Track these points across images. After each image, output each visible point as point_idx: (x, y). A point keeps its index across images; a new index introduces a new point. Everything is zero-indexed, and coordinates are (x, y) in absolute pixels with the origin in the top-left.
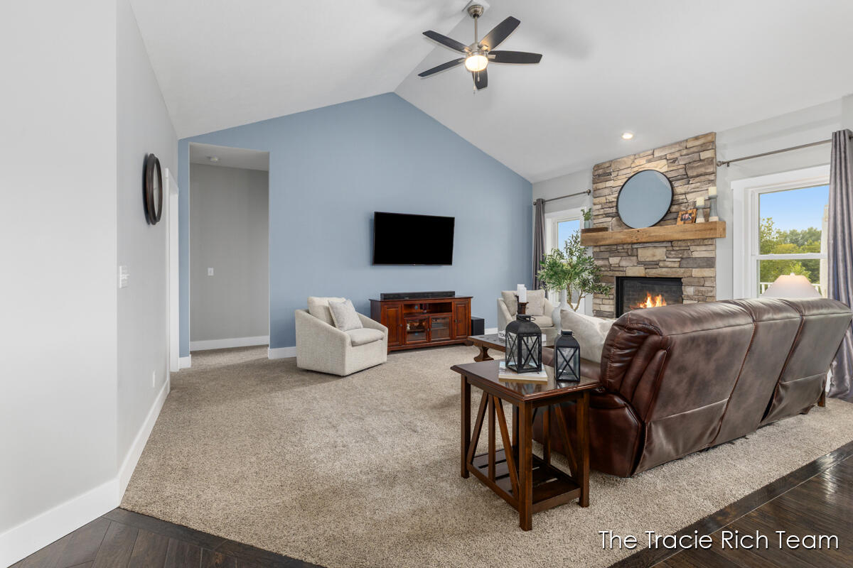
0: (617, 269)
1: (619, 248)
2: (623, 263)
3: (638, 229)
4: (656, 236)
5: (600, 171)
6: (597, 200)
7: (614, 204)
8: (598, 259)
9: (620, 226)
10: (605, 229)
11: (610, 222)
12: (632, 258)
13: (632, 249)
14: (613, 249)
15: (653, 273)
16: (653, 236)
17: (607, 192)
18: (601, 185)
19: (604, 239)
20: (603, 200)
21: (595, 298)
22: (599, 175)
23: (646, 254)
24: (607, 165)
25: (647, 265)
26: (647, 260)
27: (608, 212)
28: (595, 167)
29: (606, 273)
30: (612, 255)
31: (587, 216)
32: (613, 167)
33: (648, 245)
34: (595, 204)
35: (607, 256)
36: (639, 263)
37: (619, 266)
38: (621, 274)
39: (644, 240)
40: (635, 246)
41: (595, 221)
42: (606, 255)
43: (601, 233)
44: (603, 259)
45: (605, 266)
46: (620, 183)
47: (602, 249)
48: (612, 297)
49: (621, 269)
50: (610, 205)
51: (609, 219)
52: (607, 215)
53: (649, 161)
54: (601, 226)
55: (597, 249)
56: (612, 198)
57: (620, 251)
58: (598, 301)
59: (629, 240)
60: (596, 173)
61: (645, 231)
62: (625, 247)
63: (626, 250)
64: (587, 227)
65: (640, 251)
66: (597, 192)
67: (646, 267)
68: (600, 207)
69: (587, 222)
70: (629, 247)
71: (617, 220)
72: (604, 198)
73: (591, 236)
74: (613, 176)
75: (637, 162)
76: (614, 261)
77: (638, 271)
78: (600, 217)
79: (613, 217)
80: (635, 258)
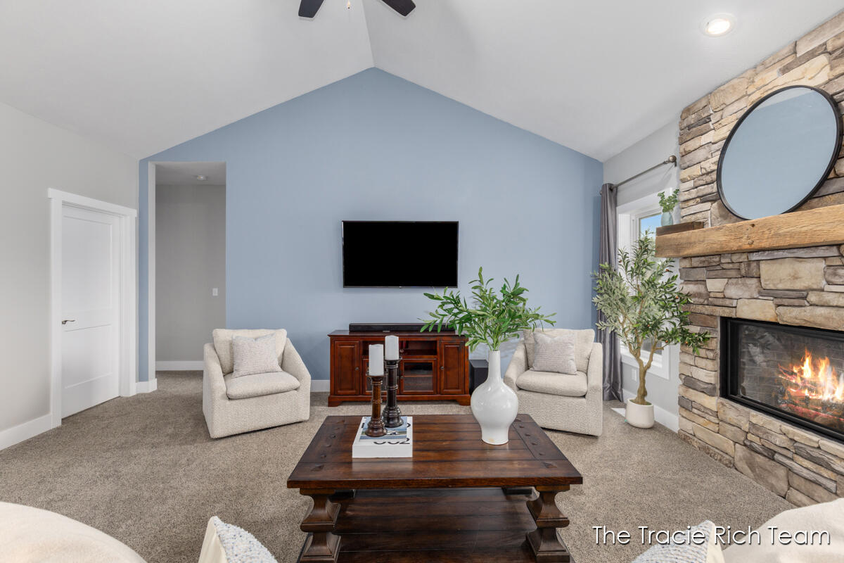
0: (720, 302)
1: (723, 261)
2: (732, 292)
3: (753, 221)
4: (792, 235)
5: (692, 119)
6: (685, 174)
7: (714, 176)
8: (688, 281)
9: (724, 217)
10: (700, 225)
11: (708, 211)
12: (749, 281)
13: (749, 263)
14: (713, 262)
15: (792, 315)
16: (785, 235)
17: (701, 154)
18: (691, 145)
19: (691, 244)
20: (696, 171)
21: (683, 352)
22: (690, 127)
23: (777, 274)
24: (704, 103)
25: (780, 297)
26: (780, 286)
27: (705, 192)
28: (683, 112)
29: (700, 309)
30: (712, 273)
31: (667, 205)
32: (714, 104)
33: (780, 254)
34: (683, 181)
35: (703, 277)
36: (765, 293)
37: (724, 297)
38: (726, 313)
39: (765, 244)
40: (755, 257)
41: (684, 212)
42: (701, 274)
43: (686, 234)
44: (697, 282)
45: (699, 295)
46: (725, 132)
47: (695, 262)
48: (711, 355)
49: (727, 302)
50: (708, 179)
51: (708, 205)
52: (704, 199)
53: (785, 70)
54: (693, 218)
55: (686, 263)
56: (710, 165)
57: (725, 266)
58: (688, 359)
59: (734, 245)
60: (685, 124)
61: (767, 225)
62: (735, 258)
63: (736, 266)
64: (667, 224)
65: (763, 266)
66: (686, 158)
67: (776, 300)
68: (690, 184)
69: (667, 214)
70: (744, 258)
71: (719, 207)
72: (698, 167)
73: (670, 239)
74: (713, 121)
75: (758, 81)
76: (715, 285)
77: (762, 310)
78: (691, 203)
79: (713, 201)
80: (755, 281)
